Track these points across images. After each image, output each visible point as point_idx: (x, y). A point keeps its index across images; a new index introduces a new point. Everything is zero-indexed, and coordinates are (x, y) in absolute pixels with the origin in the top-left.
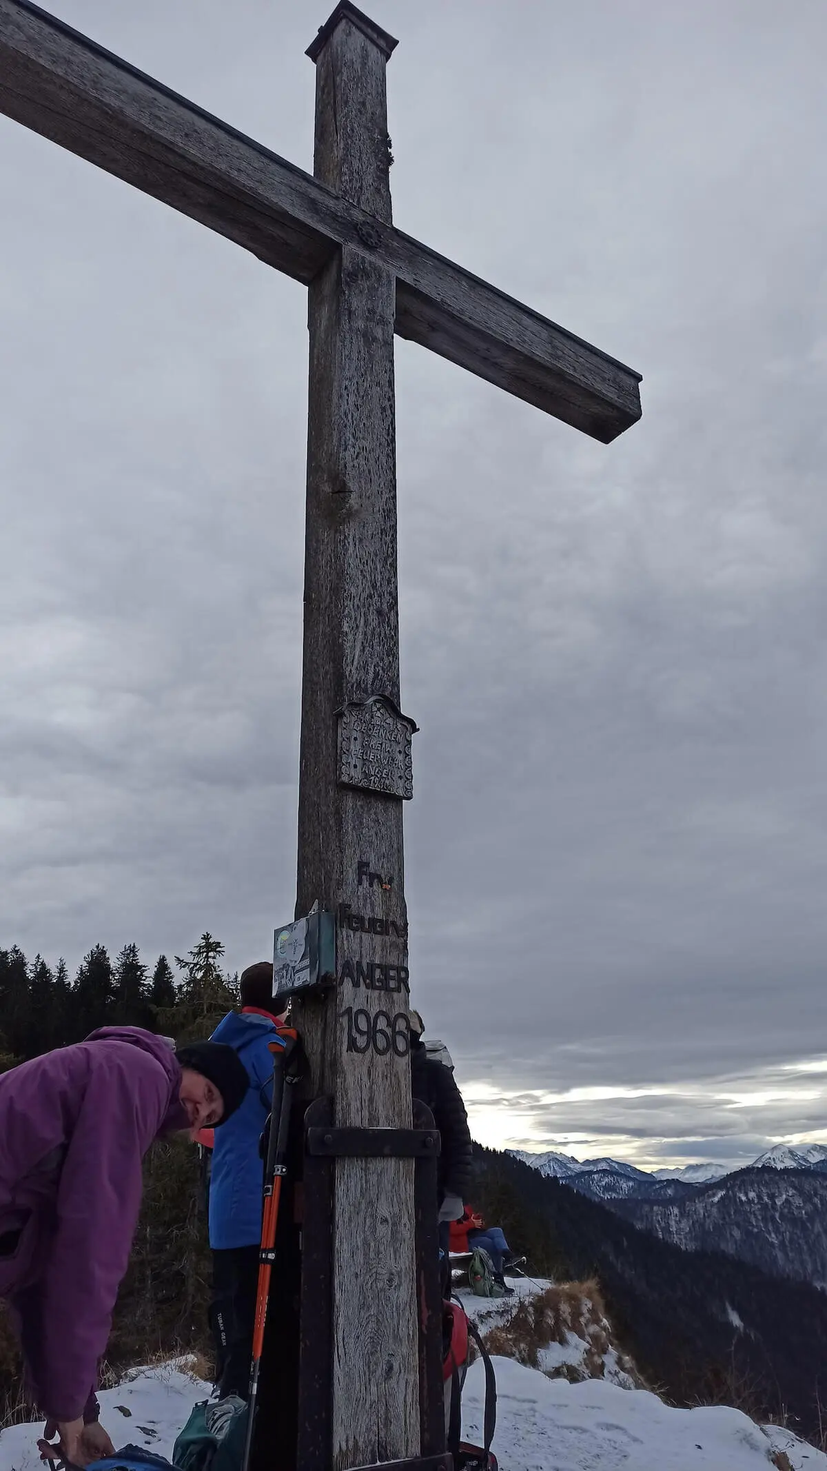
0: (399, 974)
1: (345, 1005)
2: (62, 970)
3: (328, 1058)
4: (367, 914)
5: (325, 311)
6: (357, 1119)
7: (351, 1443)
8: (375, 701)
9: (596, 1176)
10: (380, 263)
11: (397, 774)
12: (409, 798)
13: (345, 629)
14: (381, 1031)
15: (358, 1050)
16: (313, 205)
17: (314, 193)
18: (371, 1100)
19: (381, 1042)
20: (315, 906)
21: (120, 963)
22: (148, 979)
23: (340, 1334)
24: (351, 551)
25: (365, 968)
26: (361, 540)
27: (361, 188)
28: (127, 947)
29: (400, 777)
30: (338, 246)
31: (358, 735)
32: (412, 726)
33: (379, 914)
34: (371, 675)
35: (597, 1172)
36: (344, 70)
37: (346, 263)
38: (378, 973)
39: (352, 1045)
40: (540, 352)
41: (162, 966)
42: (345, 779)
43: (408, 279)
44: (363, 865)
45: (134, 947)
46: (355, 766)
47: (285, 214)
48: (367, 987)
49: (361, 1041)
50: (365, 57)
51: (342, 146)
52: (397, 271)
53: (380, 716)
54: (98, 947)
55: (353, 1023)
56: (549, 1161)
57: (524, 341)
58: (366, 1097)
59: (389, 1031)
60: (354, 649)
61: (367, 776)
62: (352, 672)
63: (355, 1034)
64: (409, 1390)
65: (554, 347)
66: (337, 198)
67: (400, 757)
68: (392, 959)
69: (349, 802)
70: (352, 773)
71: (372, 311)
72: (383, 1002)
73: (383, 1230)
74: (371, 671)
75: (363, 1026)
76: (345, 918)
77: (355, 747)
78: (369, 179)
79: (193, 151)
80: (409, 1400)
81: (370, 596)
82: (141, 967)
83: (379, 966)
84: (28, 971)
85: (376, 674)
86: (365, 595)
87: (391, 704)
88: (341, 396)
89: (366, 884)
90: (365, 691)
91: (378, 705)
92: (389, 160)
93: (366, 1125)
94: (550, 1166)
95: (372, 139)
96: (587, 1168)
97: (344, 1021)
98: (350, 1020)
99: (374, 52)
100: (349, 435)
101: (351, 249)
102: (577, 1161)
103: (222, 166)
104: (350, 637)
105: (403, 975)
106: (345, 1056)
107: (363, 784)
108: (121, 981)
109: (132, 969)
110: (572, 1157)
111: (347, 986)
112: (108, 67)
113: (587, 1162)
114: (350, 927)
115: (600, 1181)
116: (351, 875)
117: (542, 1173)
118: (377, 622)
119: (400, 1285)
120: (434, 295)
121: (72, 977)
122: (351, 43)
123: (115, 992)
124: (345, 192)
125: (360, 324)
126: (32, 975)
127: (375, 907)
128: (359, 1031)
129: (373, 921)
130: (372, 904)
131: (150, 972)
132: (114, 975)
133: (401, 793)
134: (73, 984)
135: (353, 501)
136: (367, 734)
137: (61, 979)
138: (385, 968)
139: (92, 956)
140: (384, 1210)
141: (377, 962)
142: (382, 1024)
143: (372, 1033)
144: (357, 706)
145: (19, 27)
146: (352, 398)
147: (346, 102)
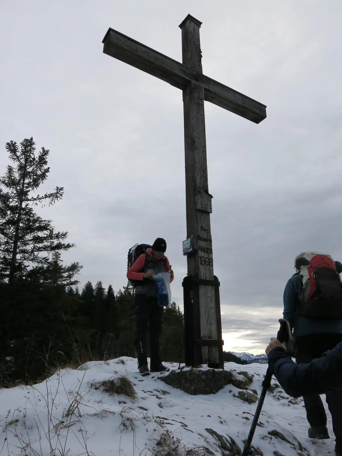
0: (210, 250)
1: (200, 255)
2: (77, 290)
3: (196, 266)
4: (203, 237)
5: (187, 98)
6: (203, 278)
7: (204, 335)
8: (203, 191)
9: (260, 360)
10: (200, 84)
11: (209, 207)
12: (211, 213)
13: (196, 175)
14: (207, 261)
15: (202, 264)
16: (184, 72)
17: (184, 69)
18: (206, 274)
19: (207, 263)
20: (192, 235)
21: (96, 287)
22: (106, 293)
23: (201, 316)
24: (196, 156)
25: (203, 248)
26: (198, 154)
27: (195, 65)
28: (98, 282)
29: (209, 208)
30: (190, 82)
31: (200, 199)
32: (211, 197)
33: (206, 237)
34: (202, 185)
35: (260, 359)
36: (190, 34)
37: (193, 86)
38: (206, 250)
39: (201, 263)
40: (240, 102)
41: (110, 289)
42: (197, 208)
43: (207, 88)
44: (202, 227)
45: (101, 282)
46: (200, 206)
47: (178, 75)
48: (204, 252)
49: (203, 263)
50: (194, 29)
51: (190, 55)
52: (204, 86)
53: (204, 194)
54: (89, 282)
55: (201, 259)
56: (244, 355)
57: (236, 100)
58: (204, 274)
59: (209, 261)
60: (198, 180)
61: (202, 207)
62: (198, 184)
63: (202, 261)
64: (215, 328)
65: (244, 101)
66: (189, 69)
67: (209, 204)
68: (209, 247)
69: (199, 214)
70: (199, 207)
71: (199, 97)
72: (207, 255)
73: (209, 299)
74: (202, 184)
75: (203, 259)
76: (199, 238)
77: (199, 201)
78: (197, 63)
79: (157, 63)
80: (215, 330)
81: (201, 167)
82: (103, 289)
83: (206, 248)
84: (66, 290)
85: (203, 185)
86: (200, 167)
87: (207, 191)
88: (193, 119)
89: (203, 231)
90: (201, 189)
91: (204, 192)
92: (201, 56)
93: (205, 279)
94: (244, 357)
95: (197, 51)
96: (257, 358)
97: (200, 258)
98: (201, 258)
99: (196, 26)
100: (195, 129)
101: (194, 81)
102: (254, 356)
103: (164, 65)
104: (197, 177)
105: (211, 250)
106: (200, 266)
107: (202, 209)
108: (96, 293)
109: (100, 289)
110: (252, 354)
111: (200, 252)
112: (138, 46)
113: (257, 356)
114: (200, 239)
115: (262, 362)
116: (199, 229)
117: (241, 359)
118: (202, 173)
119: (212, 309)
120: (213, 91)
121: (80, 292)
122: (191, 26)
123: (94, 297)
124: (191, 67)
125: (196, 101)
126: (67, 291)
127: (205, 236)
128: (203, 261)
129: (204, 239)
130: (204, 235)
131: (106, 291)
132: (94, 291)
133: (209, 211)
134: (81, 294)
135: (197, 144)
136: (202, 198)
137: (77, 293)
138: (207, 249)
139: (87, 285)
140: (209, 295)
141: (206, 247)
142: (207, 260)
143: (205, 261)
144: (199, 192)
145: (121, 40)
146: (195, 120)
147: (190, 43)
